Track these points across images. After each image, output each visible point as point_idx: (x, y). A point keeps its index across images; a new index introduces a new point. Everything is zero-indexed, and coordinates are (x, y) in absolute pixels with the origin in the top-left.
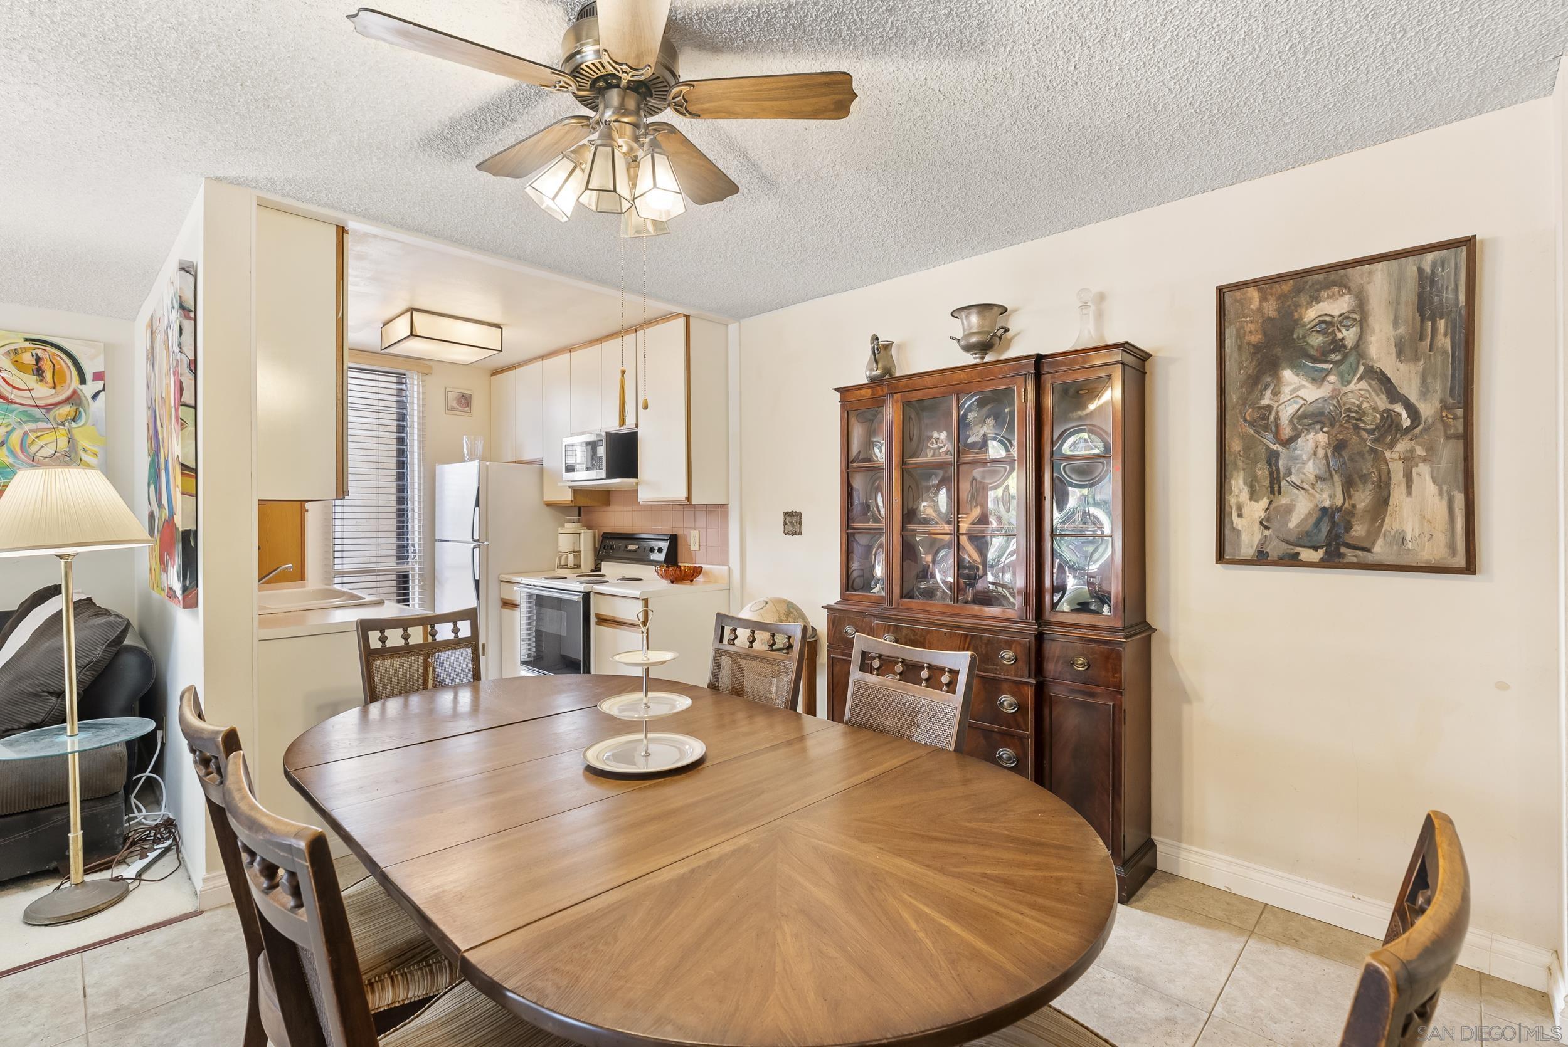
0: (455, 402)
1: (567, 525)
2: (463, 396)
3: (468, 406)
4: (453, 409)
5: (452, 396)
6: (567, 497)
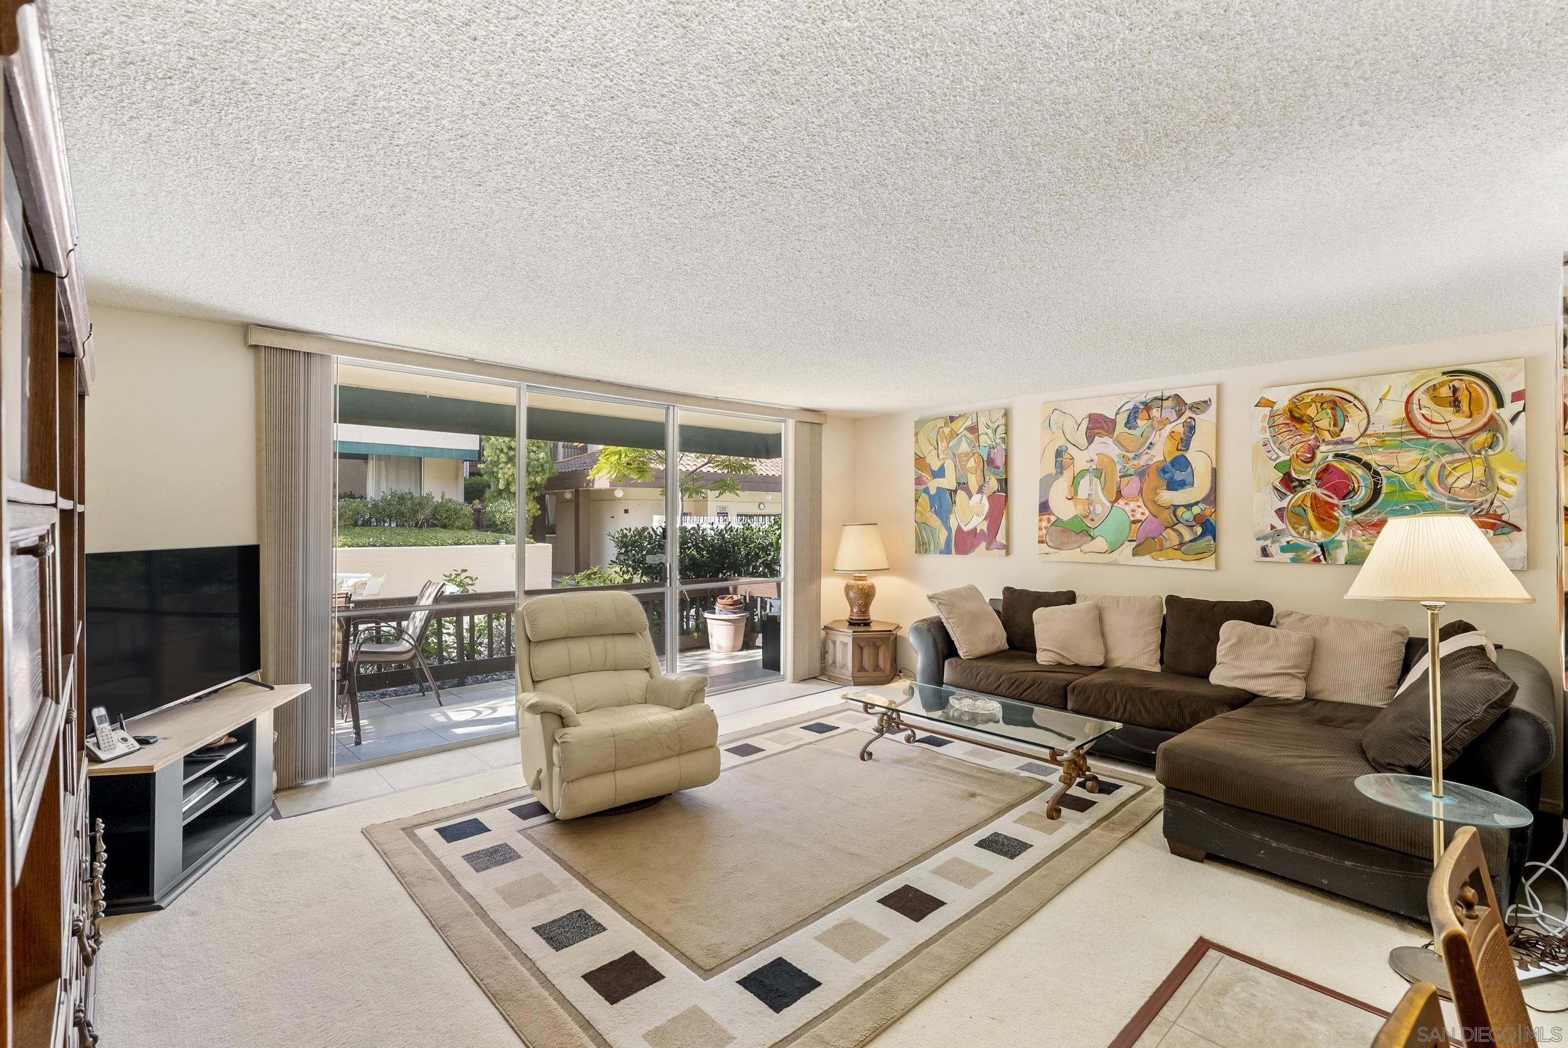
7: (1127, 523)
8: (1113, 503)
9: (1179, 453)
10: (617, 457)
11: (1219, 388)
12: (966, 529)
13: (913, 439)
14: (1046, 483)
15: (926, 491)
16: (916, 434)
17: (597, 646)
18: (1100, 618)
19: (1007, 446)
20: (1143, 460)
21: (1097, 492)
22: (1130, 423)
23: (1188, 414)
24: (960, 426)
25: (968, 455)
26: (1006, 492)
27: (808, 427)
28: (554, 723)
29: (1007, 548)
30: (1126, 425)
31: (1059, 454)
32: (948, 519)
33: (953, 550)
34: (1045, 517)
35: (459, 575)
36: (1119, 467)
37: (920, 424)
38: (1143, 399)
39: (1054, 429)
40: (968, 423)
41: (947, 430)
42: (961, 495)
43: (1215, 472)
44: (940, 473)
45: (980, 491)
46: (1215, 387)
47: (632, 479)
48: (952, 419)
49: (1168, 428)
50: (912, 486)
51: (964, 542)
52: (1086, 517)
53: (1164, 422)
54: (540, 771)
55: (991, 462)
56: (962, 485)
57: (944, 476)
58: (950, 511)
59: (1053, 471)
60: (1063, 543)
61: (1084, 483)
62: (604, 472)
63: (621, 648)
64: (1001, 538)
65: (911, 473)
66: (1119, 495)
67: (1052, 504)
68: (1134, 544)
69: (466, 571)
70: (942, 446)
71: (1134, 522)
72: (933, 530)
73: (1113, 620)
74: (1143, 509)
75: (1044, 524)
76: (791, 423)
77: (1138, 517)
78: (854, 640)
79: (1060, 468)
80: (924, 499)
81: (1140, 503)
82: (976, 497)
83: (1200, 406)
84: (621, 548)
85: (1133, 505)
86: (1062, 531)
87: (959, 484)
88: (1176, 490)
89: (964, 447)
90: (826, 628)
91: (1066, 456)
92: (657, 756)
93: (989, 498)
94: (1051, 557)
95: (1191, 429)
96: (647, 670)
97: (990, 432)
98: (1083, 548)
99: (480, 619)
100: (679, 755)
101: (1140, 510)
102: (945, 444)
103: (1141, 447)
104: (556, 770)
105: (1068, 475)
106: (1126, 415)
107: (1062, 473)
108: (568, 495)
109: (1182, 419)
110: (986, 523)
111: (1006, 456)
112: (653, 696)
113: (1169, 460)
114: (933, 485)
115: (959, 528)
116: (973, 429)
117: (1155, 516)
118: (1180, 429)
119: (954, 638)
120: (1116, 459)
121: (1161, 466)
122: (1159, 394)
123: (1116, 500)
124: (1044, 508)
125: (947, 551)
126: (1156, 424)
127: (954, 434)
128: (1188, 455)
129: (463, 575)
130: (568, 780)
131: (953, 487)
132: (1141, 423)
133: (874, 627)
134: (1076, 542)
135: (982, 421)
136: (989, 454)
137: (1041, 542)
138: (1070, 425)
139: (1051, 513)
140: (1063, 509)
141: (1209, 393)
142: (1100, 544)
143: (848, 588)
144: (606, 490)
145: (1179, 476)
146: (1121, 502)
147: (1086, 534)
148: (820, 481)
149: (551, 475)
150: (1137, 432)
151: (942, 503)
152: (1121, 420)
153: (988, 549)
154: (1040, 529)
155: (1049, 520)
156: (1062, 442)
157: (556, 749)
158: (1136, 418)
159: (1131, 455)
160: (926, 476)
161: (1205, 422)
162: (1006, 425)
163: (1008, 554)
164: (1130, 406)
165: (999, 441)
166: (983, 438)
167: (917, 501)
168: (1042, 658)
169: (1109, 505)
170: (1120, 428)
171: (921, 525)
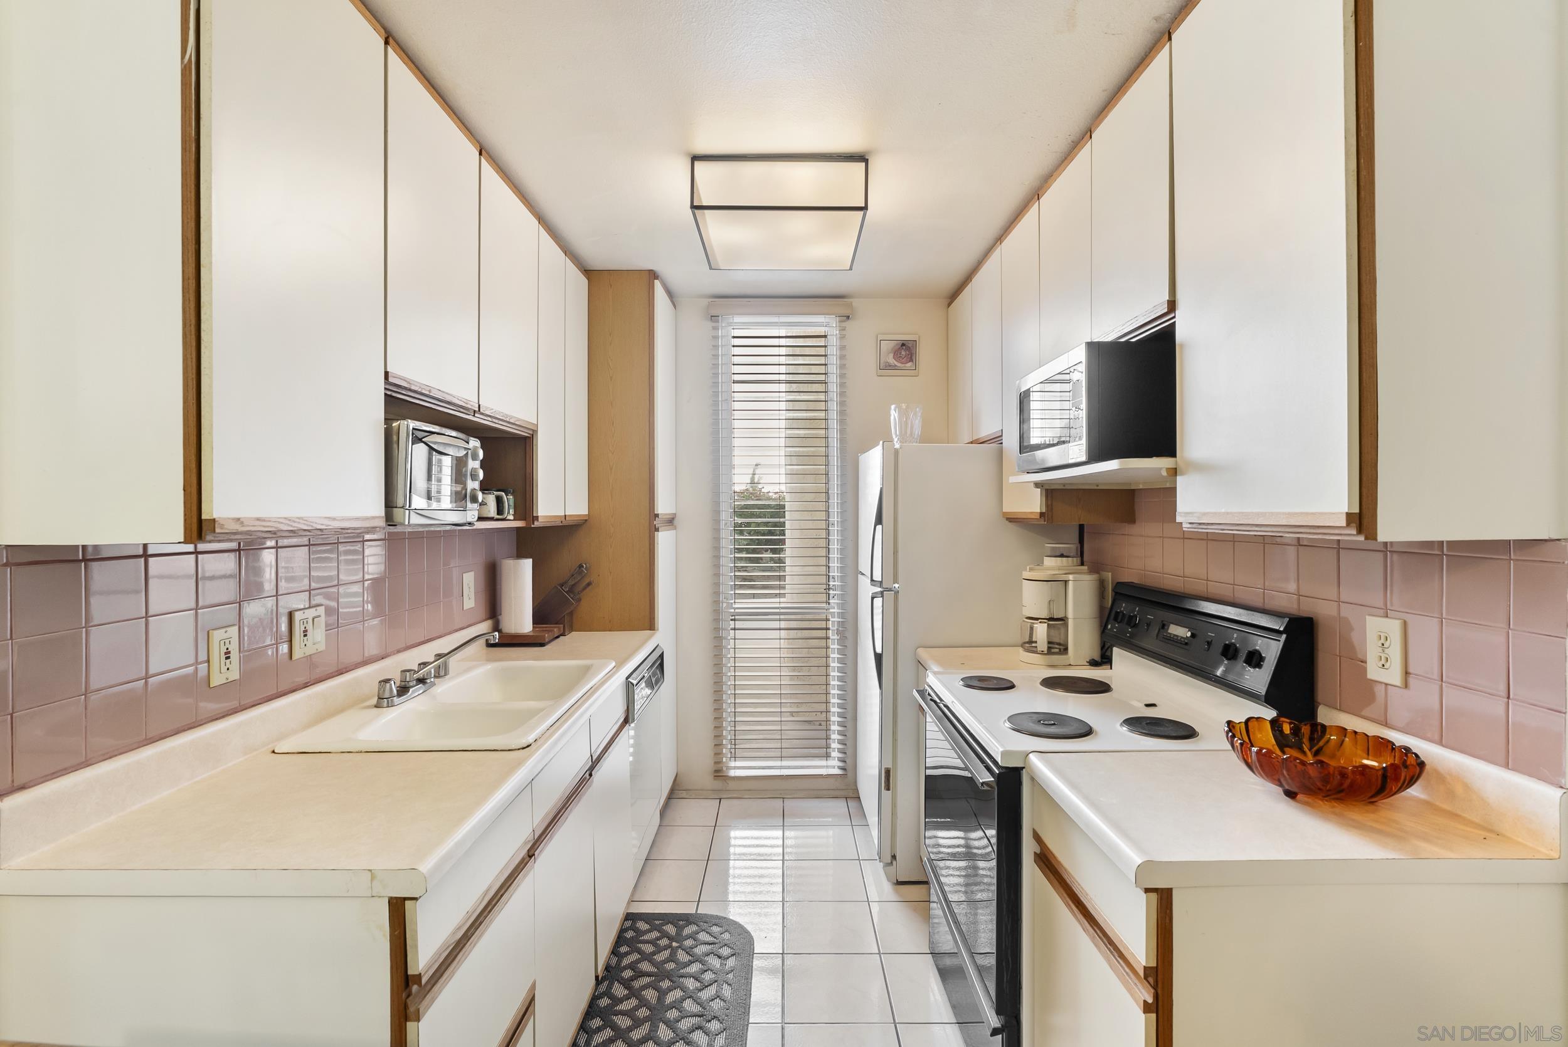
0: (891, 355)
1: (1049, 562)
2: (903, 345)
3: (911, 360)
4: (889, 367)
5: (886, 346)
6: (1033, 504)
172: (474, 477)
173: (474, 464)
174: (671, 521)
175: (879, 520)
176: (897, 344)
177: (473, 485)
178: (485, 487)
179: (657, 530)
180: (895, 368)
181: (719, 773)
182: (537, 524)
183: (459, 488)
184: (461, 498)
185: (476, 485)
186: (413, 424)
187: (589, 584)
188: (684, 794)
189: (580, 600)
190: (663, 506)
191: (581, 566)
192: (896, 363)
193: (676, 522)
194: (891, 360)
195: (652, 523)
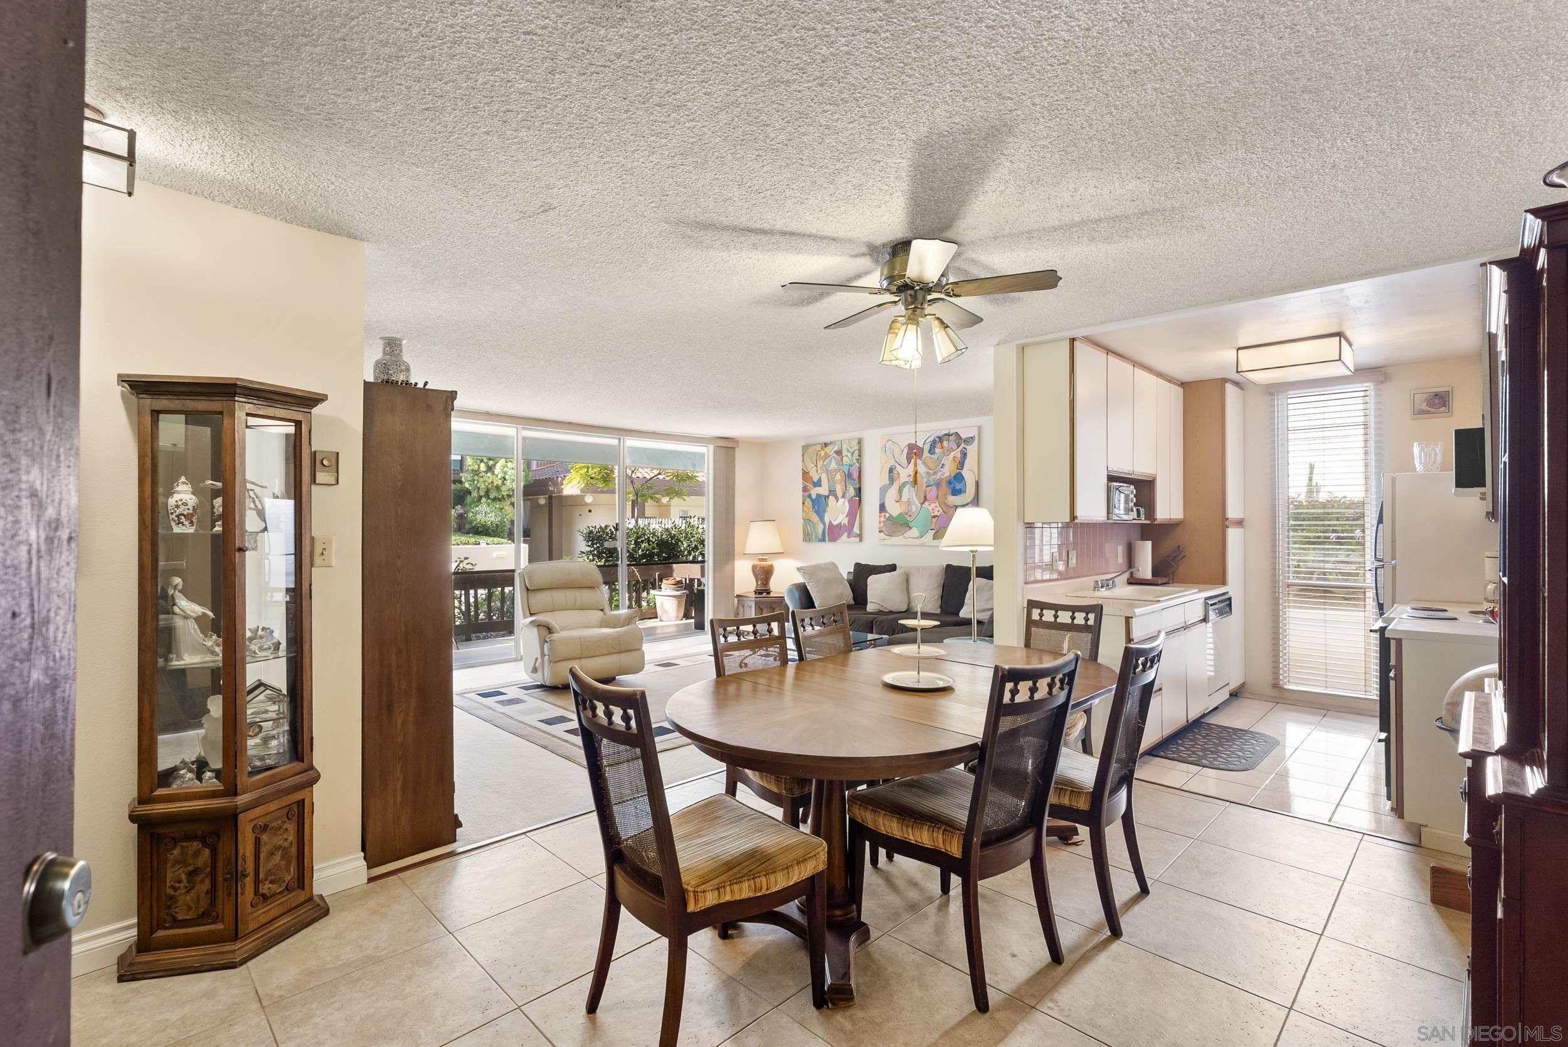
0: (1424, 404)
2: (1439, 395)
3: (1444, 405)
4: (1422, 412)
5: (1422, 397)
7: (930, 518)
8: (922, 504)
9: (958, 471)
10: (586, 470)
11: (980, 428)
12: (835, 523)
13: (801, 458)
14: (883, 491)
15: (810, 496)
16: (803, 455)
17: (570, 595)
18: (907, 581)
19: (860, 465)
20: (938, 476)
21: (913, 497)
22: (931, 451)
23: (963, 445)
24: (830, 450)
25: (836, 471)
26: (860, 498)
27: (724, 450)
28: (545, 632)
29: (860, 536)
30: (929, 451)
31: (891, 471)
32: (823, 516)
33: (827, 539)
34: (883, 514)
35: (462, 561)
36: (925, 480)
37: (805, 448)
38: (939, 435)
39: (888, 453)
40: (836, 448)
41: (823, 453)
42: (832, 499)
43: (977, 484)
44: (818, 484)
45: (843, 497)
46: (977, 428)
47: (599, 488)
48: (826, 445)
49: (952, 454)
50: (800, 493)
51: (833, 533)
52: (907, 514)
53: (951, 450)
54: (537, 659)
55: (850, 475)
56: (832, 492)
57: (821, 486)
58: (824, 511)
59: (887, 482)
60: (893, 532)
61: (906, 490)
62: (574, 482)
63: (586, 596)
64: (856, 530)
65: (799, 483)
66: (925, 499)
67: (887, 505)
68: (934, 531)
69: (468, 558)
70: (820, 464)
71: (934, 517)
72: (814, 525)
73: (914, 581)
74: (939, 508)
75: (882, 519)
76: (711, 447)
77: (936, 513)
78: (756, 603)
79: (892, 480)
80: (808, 502)
81: (937, 504)
82: (841, 501)
83: (969, 440)
84: (588, 542)
85: (933, 505)
86: (893, 524)
87: (830, 491)
88: (956, 495)
89: (834, 465)
90: (738, 596)
91: (895, 472)
92: (605, 652)
93: (849, 501)
94: (887, 542)
95: (964, 455)
96: (602, 610)
97: (849, 454)
98: (905, 535)
99: (482, 593)
100: (619, 652)
101: (937, 509)
102: (821, 462)
103: (938, 466)
104: (546, 658)
105: (896, 485)
106: (929, 445)
107: (893, 484)
108: (542, 501)
109: (960, 449)
110: (847, 519)
111: (860, 472)
112: (605, 624)
113: (953, 475)
114: (814, 492)
115: (830, 522)
116: (839, 452)
117: (945, 513)
118: (959, 455)
119: (812, 596)
120: (923, 475)
121: (948, 479)
122: (947, 432)
123: (923, 503)
124: (882, 508)
125: (823, 540)
126: (946, 451)
127: (827, 456)
128: (963, 472)
129: (466, 562)
130: (554, 662)
131: (826, 493)
132: (938, 450)
133: (772, 595)
134: (900, 531)
135: (845, 447)
136: (849, 471)
137: (880, 531)
138: (897, 451)
139: (886, 512)
140: (894, 509)
141: (973, 432)
142: (914, 532)
143: (754, 567)
144: (577, 496)
145: (958, 486)
146: (926, 503)
147: (907, 526)
148: (734, 489)
149: (527, 483)
150: (935, 457)
151: (819, 505)
152: (927, 448)
153: (848, 537)
154: (880, 523)
155: (885, 516)
156: (893, 463)
157: (546, 646)
158: (935, 447)
159: (932, 472)
160: (810, 486)
161: (972, 450)
162: (860, 450)
163: (861, 540)
164: (931, 439)
165: (855, 461)
166: (845, 459)
167: (803, 503)
168: (870, 608)
169: (920, 505)
170: (926, 454)
171: (807, 521)
172: (1132, 501)
173: (1132, 496)
174: (1240, 523)
175: (1380, 520)
176: (1430, 396)
177: (1131, 504)
178: (1135, 505)
179: (1228, 527)
180: (1428, 412)
181: (1276, 686)
182: (1156, 522)
183: (1127, 506)
184: (1128, 510)
185: (1133, 504)
186: (1116, 484)
187: (1184, 556)
188: (1250, 696)
189: (1178, 566)
190: (1233, 512)
191: (1179, 547)
192: (1430, 409)
193: (1244, 523)
194: (1424, 407)
195: (1224, 523)
